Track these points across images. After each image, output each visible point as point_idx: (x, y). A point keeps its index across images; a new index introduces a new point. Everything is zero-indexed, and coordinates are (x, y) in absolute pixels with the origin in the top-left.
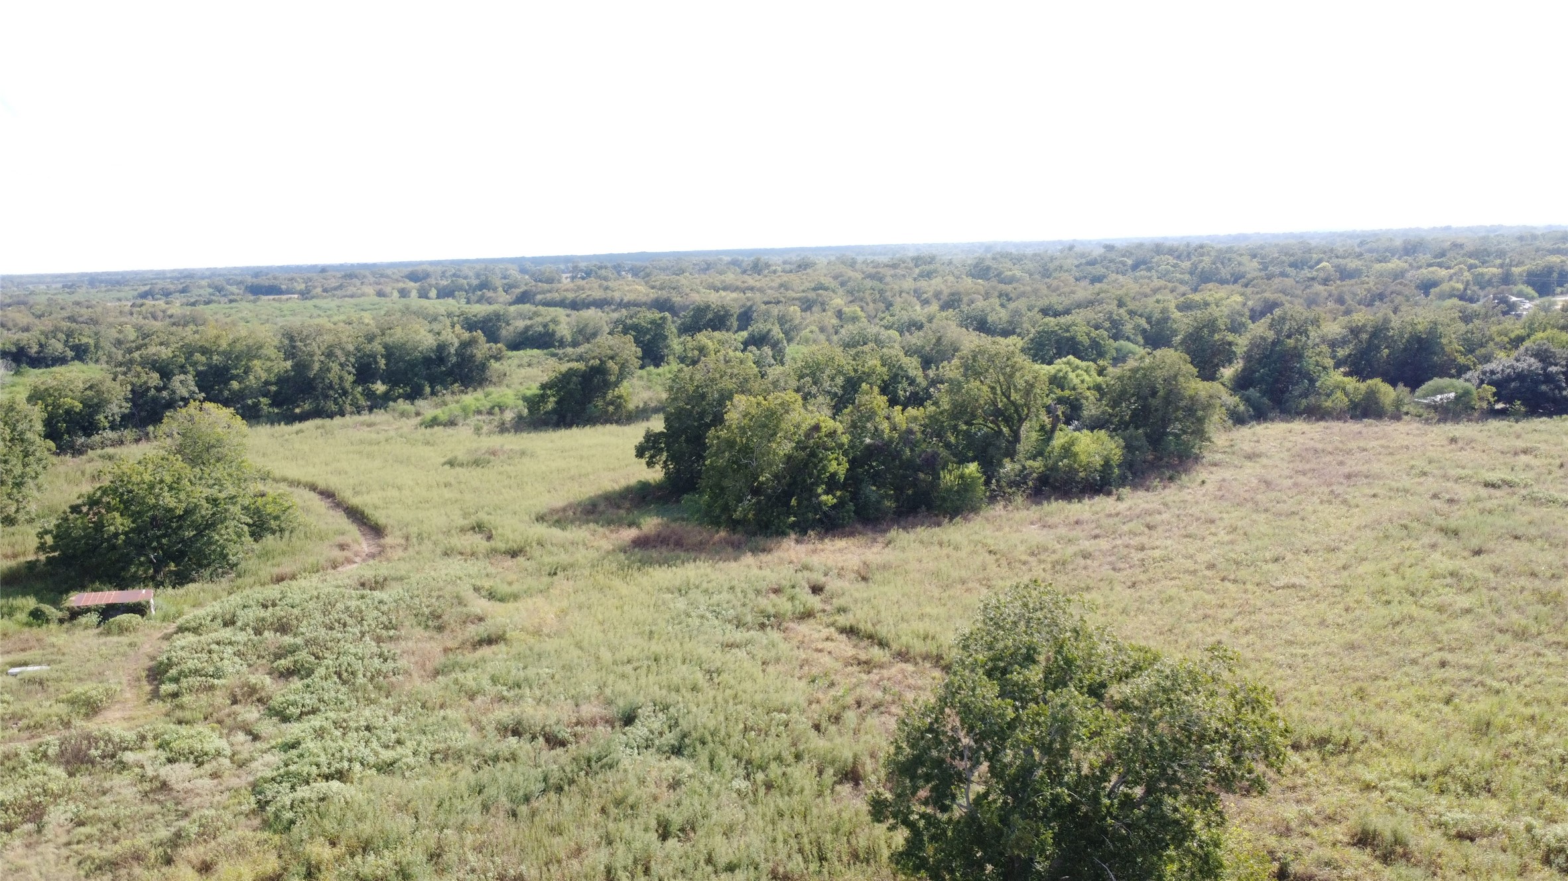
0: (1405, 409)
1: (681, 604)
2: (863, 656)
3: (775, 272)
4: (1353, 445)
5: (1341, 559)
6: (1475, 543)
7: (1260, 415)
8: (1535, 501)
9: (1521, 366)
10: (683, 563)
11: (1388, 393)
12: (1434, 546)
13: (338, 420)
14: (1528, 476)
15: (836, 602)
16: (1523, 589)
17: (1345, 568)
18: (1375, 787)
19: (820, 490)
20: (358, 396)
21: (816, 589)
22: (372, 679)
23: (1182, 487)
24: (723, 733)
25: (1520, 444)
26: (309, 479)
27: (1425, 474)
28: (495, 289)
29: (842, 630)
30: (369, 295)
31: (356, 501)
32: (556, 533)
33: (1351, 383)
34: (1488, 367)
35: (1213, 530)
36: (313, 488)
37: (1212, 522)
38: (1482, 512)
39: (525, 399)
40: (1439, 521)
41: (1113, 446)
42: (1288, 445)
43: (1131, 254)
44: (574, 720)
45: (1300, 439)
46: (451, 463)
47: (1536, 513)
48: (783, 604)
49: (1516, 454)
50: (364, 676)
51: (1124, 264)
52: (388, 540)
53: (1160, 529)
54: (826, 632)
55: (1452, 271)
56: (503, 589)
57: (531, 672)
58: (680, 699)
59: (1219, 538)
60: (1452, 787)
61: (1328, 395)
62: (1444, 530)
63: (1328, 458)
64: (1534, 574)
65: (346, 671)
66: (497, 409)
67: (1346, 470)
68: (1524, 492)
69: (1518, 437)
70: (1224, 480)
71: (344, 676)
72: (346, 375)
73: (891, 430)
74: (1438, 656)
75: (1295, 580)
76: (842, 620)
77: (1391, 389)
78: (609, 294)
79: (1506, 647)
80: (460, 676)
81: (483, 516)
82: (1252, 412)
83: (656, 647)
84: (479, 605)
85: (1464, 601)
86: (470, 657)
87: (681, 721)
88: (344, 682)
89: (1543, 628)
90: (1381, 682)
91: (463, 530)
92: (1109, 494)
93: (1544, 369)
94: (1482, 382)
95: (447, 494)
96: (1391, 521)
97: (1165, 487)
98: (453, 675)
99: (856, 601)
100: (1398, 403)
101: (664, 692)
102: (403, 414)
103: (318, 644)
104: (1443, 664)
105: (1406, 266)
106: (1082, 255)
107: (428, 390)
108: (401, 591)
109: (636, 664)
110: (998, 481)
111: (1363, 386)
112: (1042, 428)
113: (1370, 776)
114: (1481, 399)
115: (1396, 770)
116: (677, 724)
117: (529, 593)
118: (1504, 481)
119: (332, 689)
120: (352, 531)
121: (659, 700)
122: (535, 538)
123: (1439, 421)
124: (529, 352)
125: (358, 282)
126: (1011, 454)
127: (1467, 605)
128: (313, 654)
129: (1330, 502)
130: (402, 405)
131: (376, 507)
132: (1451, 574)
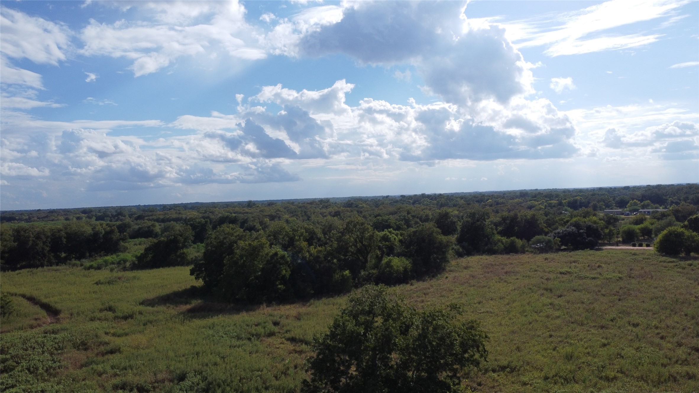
0: (526, 249)
1: (211, 332)
2: (298, 349)
3: (258, 206)
4: (507, 262)
5: (507, 301)
6: (558, 293)
7: (469, 253)
8: (580, 278)
9: (569, 230)
10: (212, 317)
11: (519, 243)
12: (542, 295)
13: (40, 269)
14: (576, 270)
15: (285, 329)
16: (579, 308)
17: (508, 304)
18: (528, 384)
19: (277, 283)
20: (52, 257)
21: (276, 324)
22: (47, 371)
23: (438, 280)
24: (229, 381)
25: (572, 259)
26: (21, 293)
27: (536, 271)
28: (125, 216)
29: (288, 339)
30: (61, 220)
31: (45, 300)
32: (150, 308)
33: (504, 239)
34: (557, 231)
35: (452, 294)
36: (24, 296)
37: (452, 291)
38: (560, 282)
39: (136, 257)
40: (544, 286)
41: (408, 263)
42: (480, 263)
43: (412, 198)
44: (154, 381)
45: (486, 261)
46: (97, 283)
47: (581, 282)
48: (260, 330)
49: (571, 263)
50: (43, 369)
51: (409, 202)
52: (62, 315)
53: (430, 295)
54: (279, 341)
55: (540, 202)
56: (121, 331)
57: (132, 362)
58: (208, 369)
59: (455, 296)
60: (560, 380)
61: (496, 244)
62: (546, 289)
63: (497, 267)
64: (583, 303)
65: (33, 367)
66: (122, 262)
67: (505, 270)
68: (576, 275)
69: (571, 257)
70: (455, 276)
71: (32, 370)
72: (46, 248)
73: (310, 256)
74: (548, 333)
75: (488, 310)
76: (288, 335)
77: (520, 241)
78: (180, 216)
79: (575, 328)
80: (95, 367)
81: (112, 304)
82: (465, 252)
83: (197, 349)
84: (107, 339)
85: (557, 313)
86: (100, 358)
87: (209, 377)
88: (31, 373)
89: (589, 321)
90: (526, 344)
91: (101, 310)
92: (407, 283)
93: (578, 231)
94: (555, 237)
95: (94, 296)
96: (525, 287)
97: (431, 280)
98: (91, 366)
99: (295, 327)
100: (523, 247)
101: (200, 367)
102: (74, 265)
103: (19, 357)
104: (551, 336)
105: (522, 201)
106: (392, 200)
107: (88, 254)
108: (66, 334)
109: (186, 357)
110: (358, 280)
111: (509, 240)
112: (377, 256)
113: (525, 379)
114: (555, 243)
115: (536, 376)
116: (206, 378)
117: (133, 332)
118: (567, 271)
119: (24, 376)
120: (43, 313)
121: (197, 370)
122: (138, 310)
123: (540, 253)
124: (140, 239)
125: (56, 215)
126: (364, 268)
127: (558, 315)
128: (15, 362)
129: (500, 282)
130: (74, 261)
131: (56, 303)
132: (551, 304)
